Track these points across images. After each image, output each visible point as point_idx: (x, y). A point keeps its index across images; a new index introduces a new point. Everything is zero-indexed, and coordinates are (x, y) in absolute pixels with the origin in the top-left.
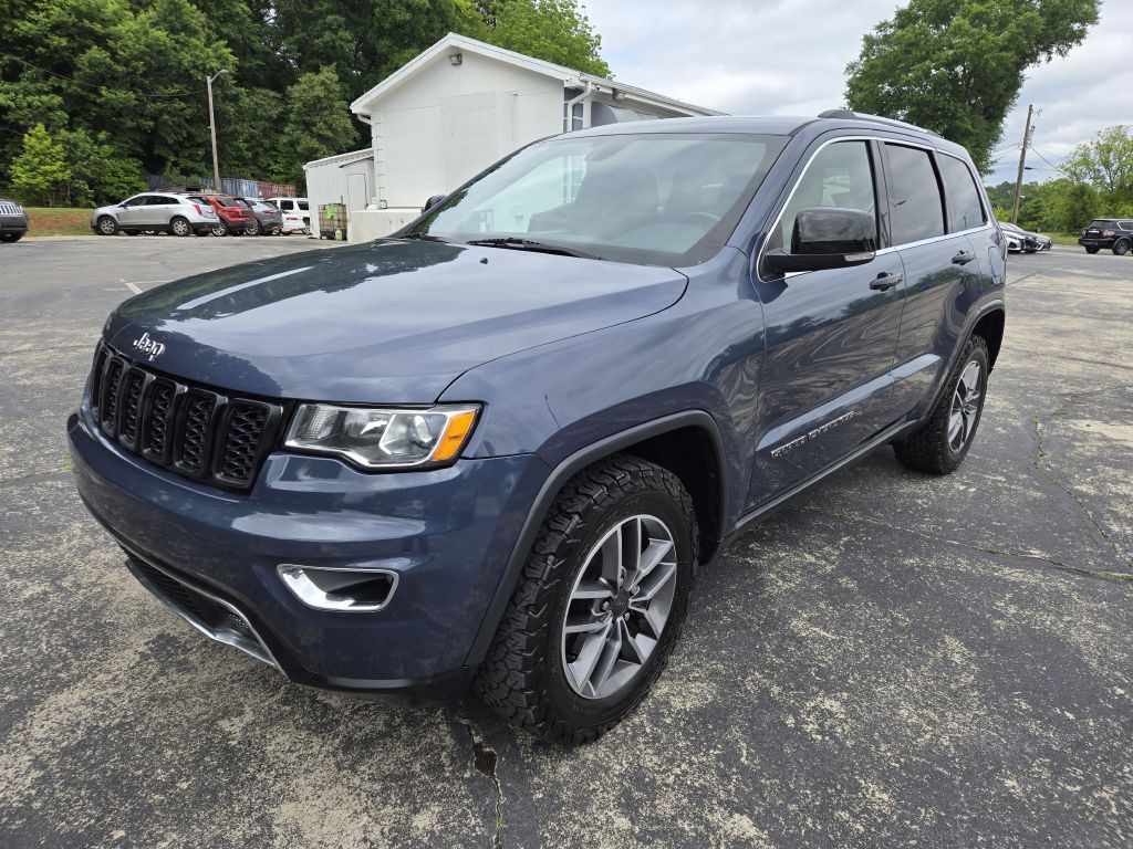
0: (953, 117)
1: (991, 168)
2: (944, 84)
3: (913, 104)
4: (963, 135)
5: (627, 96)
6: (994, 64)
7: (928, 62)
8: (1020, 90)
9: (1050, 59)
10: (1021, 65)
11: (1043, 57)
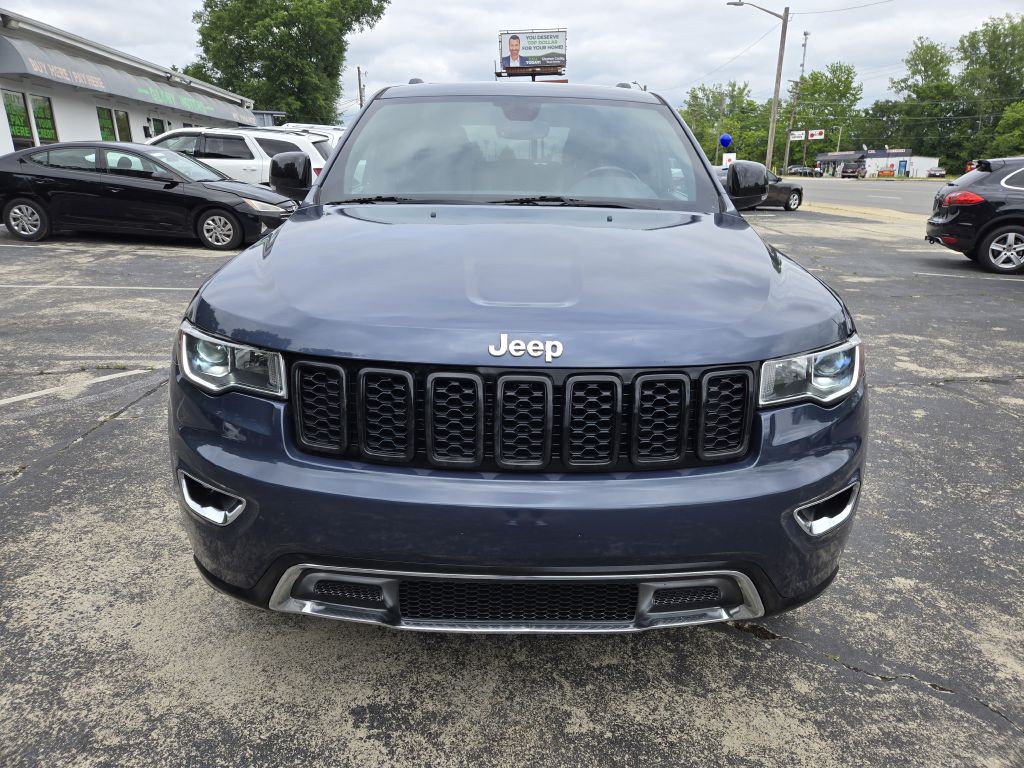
0: (302, 73)
1: (340, 119)
2: (287, 42)
3: (266, 59)
4: (314, 90)
5: (21, 25)
6: (324, 27)
7: (268, 20)
8: (345, 54)
9: (362, 30)
10: (342, 32)
11: (356, 26)
